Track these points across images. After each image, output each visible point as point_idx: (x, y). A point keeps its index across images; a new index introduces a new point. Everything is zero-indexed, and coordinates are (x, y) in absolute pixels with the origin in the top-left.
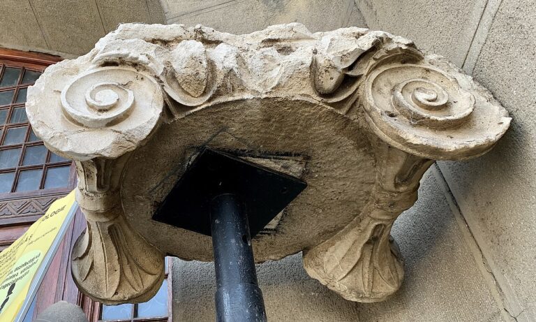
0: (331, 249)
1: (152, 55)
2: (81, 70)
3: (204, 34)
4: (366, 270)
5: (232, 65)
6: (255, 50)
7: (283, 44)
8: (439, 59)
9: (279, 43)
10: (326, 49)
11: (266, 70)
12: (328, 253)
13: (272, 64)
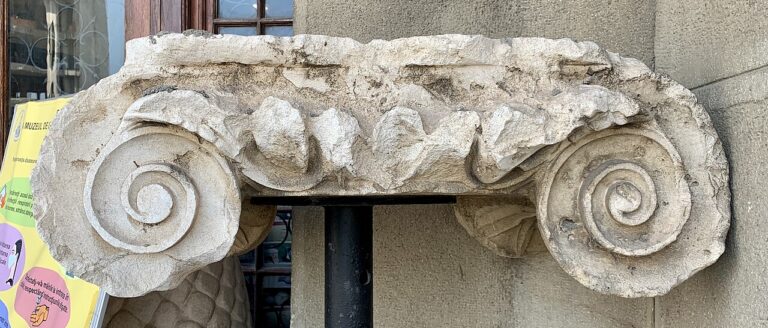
0: (487, 208)
1: (220, 129)
2: (109, 109)
3: (308, 58)
4: (523, 233)
5: (344, 160)
6: (391, 85)
7: (440, 73)
8: (683, 97)
9: (432, 71)
10: (495, 138)
11: (402, 142)
12: (481, 210)
13: (412, 137)
